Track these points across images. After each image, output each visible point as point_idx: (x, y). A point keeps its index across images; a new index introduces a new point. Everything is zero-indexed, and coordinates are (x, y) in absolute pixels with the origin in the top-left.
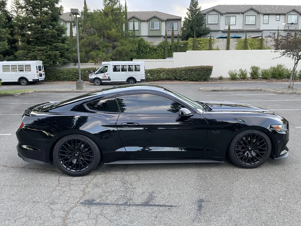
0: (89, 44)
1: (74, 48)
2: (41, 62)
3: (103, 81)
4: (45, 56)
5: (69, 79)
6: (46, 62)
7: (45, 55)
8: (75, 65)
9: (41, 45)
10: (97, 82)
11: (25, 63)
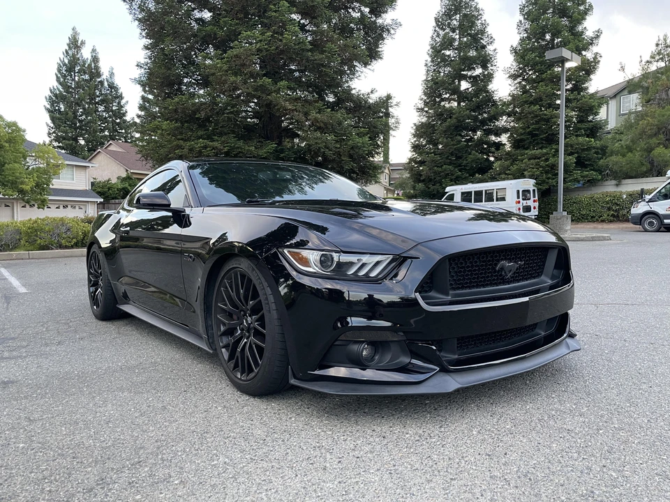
0: (659, 129)
1: (617, 145)
2: (532, 181)
3: (666, 221)
4: (541, 169)
5: (593, 217)
6: (544, 182)
7: (541, 167)
8: (617, 185)
9: (540, 146)
10: (651, 224)
11: (497, 186)
